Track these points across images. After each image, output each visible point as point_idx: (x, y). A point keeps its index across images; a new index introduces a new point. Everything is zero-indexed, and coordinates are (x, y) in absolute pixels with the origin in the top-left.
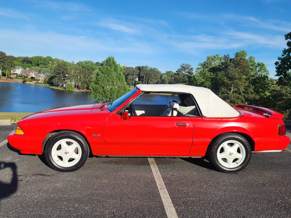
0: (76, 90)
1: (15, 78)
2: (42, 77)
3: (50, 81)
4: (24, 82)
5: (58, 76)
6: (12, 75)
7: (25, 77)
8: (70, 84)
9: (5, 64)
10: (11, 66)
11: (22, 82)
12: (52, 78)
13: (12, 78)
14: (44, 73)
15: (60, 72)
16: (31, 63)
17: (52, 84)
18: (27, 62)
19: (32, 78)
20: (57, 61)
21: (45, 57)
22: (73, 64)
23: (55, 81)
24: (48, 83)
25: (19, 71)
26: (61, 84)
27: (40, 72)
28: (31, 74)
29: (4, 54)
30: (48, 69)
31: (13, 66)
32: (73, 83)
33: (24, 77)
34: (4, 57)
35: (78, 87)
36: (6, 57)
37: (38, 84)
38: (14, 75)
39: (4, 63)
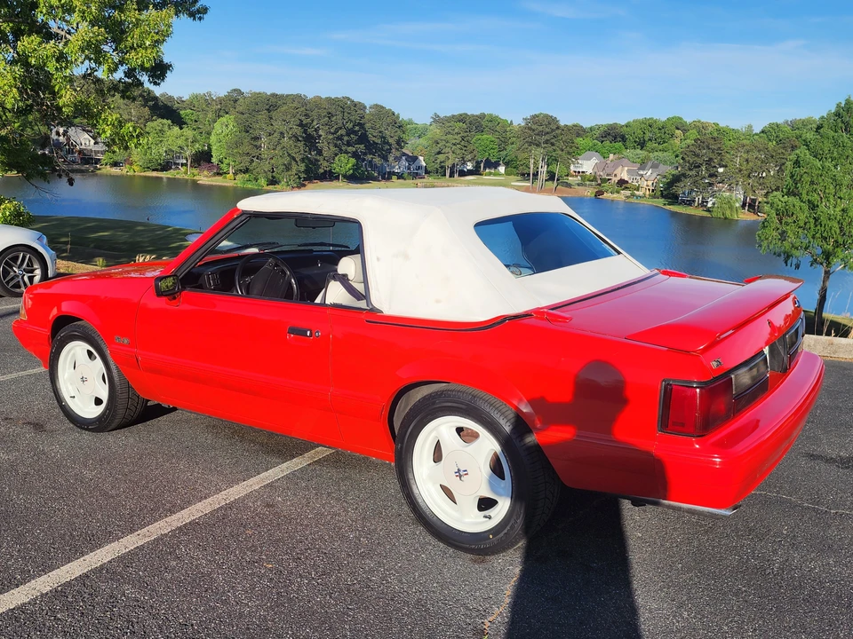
0: (746, 216)
1: (578, 185)
2: (648, 180)
3: (669, 192)
4: (600, 193)
5: (693, 173)
6: (573, 176)
7: (604, 181)
8: (729, 198)
9: (554, 147)
10: (569, 153)
11: (593, 195)
12: (676, 179)
13: (569, 185)
14: (654, 166)
15: (699, 161)
16: (623, 139)
17: (673, 199)
18: (613, 136)
19: (622, 182)
20: (700, 127)
21: (664, 119)
22: (749, 134)
23: (682, 189)
24: (662, 196)
25: (588, 165)
26: (698, 199)
27: (643, 166)
28: (618, 171)
29: (554, 120)
30: (668, 155)
31: (574, 152)
32: (739, 195)
33: (599, 182)
34: (553, 130)
35: (752, 206)
36: (558, 128)
37: (633, 200)
38: (577, 176)
39: (553, 144)
